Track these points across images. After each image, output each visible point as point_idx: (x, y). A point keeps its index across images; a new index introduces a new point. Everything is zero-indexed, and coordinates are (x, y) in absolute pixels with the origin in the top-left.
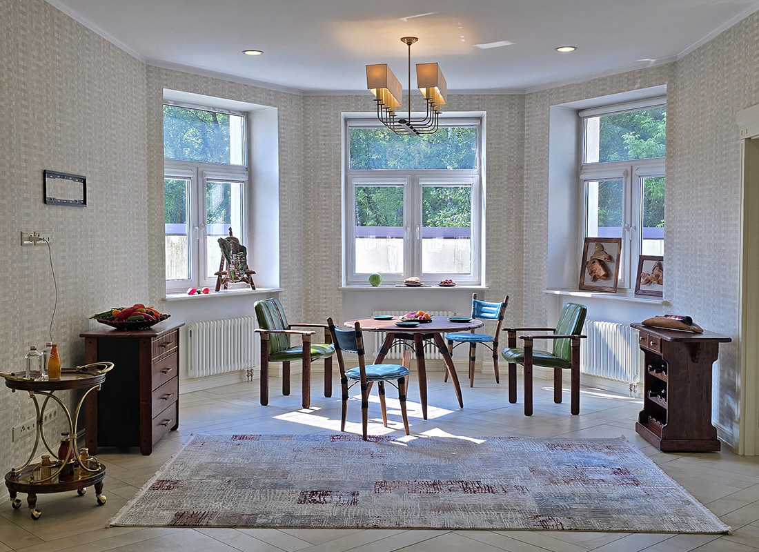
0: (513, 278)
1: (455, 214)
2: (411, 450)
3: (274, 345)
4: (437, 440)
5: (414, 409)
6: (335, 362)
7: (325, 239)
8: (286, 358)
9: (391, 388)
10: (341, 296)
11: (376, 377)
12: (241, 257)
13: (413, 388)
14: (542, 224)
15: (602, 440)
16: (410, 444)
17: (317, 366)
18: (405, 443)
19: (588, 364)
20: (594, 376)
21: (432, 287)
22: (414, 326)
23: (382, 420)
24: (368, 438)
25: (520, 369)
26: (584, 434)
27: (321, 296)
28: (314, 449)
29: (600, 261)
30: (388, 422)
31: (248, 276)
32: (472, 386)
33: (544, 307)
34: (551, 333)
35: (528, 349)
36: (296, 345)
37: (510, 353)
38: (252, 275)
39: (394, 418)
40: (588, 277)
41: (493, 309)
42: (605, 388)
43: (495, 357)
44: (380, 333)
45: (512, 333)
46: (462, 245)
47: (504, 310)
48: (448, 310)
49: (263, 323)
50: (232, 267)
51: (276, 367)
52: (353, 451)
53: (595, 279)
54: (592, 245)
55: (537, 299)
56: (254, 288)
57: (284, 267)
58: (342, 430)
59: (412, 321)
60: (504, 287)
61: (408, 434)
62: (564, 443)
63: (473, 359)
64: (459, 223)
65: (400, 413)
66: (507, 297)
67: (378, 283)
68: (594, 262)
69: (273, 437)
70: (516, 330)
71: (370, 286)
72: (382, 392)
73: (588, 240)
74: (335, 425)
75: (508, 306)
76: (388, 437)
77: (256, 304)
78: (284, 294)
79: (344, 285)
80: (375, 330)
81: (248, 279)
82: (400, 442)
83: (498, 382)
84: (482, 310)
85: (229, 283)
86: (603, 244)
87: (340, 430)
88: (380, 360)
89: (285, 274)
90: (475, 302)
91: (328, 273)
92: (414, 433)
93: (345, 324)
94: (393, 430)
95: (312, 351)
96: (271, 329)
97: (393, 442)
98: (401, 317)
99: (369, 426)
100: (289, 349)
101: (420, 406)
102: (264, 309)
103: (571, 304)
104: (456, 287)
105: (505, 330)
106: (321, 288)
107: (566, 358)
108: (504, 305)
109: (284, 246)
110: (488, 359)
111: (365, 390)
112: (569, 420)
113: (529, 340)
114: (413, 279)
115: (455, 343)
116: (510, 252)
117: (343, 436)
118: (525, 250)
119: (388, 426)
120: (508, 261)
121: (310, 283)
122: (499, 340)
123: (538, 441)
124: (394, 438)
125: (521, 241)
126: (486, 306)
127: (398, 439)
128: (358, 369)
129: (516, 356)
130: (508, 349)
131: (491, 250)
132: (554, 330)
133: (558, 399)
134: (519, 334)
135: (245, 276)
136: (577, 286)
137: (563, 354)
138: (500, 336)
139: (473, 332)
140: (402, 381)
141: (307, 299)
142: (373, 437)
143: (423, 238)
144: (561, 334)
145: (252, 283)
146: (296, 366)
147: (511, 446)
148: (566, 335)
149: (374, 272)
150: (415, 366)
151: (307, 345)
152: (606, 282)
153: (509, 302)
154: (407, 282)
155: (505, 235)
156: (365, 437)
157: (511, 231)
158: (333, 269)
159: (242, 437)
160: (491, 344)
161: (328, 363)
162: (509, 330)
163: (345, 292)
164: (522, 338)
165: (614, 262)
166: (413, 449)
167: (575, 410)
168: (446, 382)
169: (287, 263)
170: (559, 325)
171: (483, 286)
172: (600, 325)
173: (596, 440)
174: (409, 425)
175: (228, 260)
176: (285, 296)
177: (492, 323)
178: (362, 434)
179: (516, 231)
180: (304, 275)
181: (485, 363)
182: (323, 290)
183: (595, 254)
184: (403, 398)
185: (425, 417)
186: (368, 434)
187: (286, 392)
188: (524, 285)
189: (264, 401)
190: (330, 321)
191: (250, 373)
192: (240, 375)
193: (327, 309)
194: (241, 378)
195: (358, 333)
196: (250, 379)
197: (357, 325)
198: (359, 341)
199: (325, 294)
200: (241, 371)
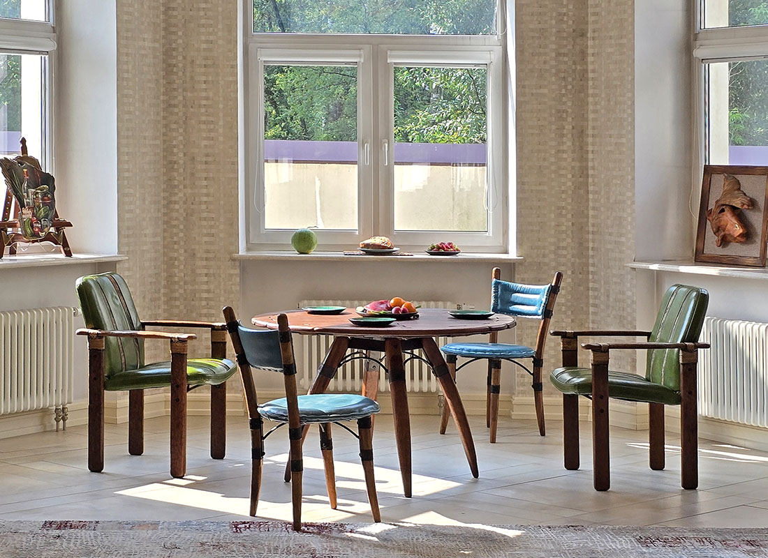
0: (569, 240)
1: (449, 118)
2: (386, 547)
3: (115, 360)
4: (433, 531)
5: (389, 480)
6: (235, 397)
7: (206, 163)
8: (136, 384)
9: (346, 442)
10: (237, 271)
11: (316, 415)
12: (44, 195)
13: (385, 443)
14: (624, 140)
15: (740, 531)
16: (384, 538)
17: (198, 400)
18: (372, 535)
19: (716, 400)
20: (725, 422)
21: (415, 256)
22: (387, 324)
23: (328, 499)
24: (303, 528)
25: (586, 405)
26: (707, 521)
27: (198, 271)
28: (202, 544)
29: (734, 209)
30: (339, 501)
31: (58, 229)
32: (493, 441)
33: (629, 293)
34: (642, 340)
35: (601, 368)
36: (157, 360)
37: (567, 377)
38: (66, 230)
39: (353, 494)
40: (711, 239)
41: (532, 298)
42: (747, 444)
43: (537, 387)
44: (323, 337)
45: (569, 339)
46: (466, 174)
47: (554, 298)
48: (444, 300)
49: (92, 317)
50: (27, 214)
51: (118, 401)
52: (276, 548)
53: (724, 241)
54: (719, 182)
55: (614, 279)
56: (68, 254)
57: (127, 216)
58: (253, 513)
59: (381, 316)
60: (552, 256)
61: (378, 521)
62: (670, 536)
63: (494, 389)
64: (456, 135)
65: (363, 486)
66: (559, 276)
67: (310, 248)
68: (723, 211)
69: (121, 525)
70: (575, 335)
71: (294, 254)
72: (326, 444)
73: (710, 170)
74: (239, 507)
75: (562, 292)
76: (341, 526)
77: (79, 282)
78: (126, 265)
79: (242, 251)
80: (311, 332)
81: (58, 235)
82: (364, 533)
83: (543, 434)
84: (512, 300)
85: (19, 244)
86: (739, 177)
87: (247, 513)
88: (320, 388)
89: (128, 228)
90: (497, 284)
91: (211, 227)
92: (389, 521)
93: (253, 320)
94: (350, 515)
95: (190, 370)
96: (109, 329)
97: (349, 534)
98: (360, 309)
99: (305, 507)
100: (143, 367)
101: (398, 475)
102: (96, 292)
103: (679, 286)
104: (460, 256)
105: (556, 334)
106: (199, 255)
107: (671, 384)
108: (554, 291)
109: (127, 174)
110: (523, 393)
111: (296, 437)
112: (679, 498)
113: (601, 351)
114: (378, 240)
115: (460, 361)
116: (563, 192)
117: (254, 523)
118: (591, 188)
119: (338, 507)
120: (559, 208)
121: (176, 247)
122: (545, 357)
123: (620, 532)
124: (352, 527)
125: (583, 172)
126: (518, 292)
127: (361, 530)
128: (283, 403)
129: (577, 380)
130: (562, 369)
131: (527, 187)
132: (648, 335)
133: (657, 461)
134: (582, 342)
135: (52, 230)
136: (690, 254)
137: (665, 379)
138: (546, 348)
139: (493, 340)
140: (365, 425)
141: (170, 277)
142: (312, 525)
143: (396, 163)
144: (661, 341)
145: (65, 245)
146: (157, 400)
147: (572, 540)
148: (670, 342)
149: (302, 226)
150: (388, 404)
151: (179, 359)
152: (745, 247)
153: (562, 285)
154: (367, 246)
155: (553, 160)
156: (297, 525)
157: (564, 152)
158: (222, 220)
159: (64, 525)
160: (529, 363)
161: (218, 394)
162: (564, 335)
163: (245, 266)
164: (588, 347)
165: (759, 210)
166: (389, 544)
167: (690, 480)
168: (443, 432)
169: (132, 207)
170: (658, 325)
171: (513, 254)
172: (735, 327)
173: (728, 531)
174: (380, 507)
175: (20, 199)
176: (129, 269)
177: (530, 324)
178: (291, 520)
179: (573, 152)
180: (165, 231)
181: (517, 399)
182: (202, 259)
183: (725, 194)
184: (367, 456)
185: (408, 492)
186: (303, 520)
187: (136, 448)
188: (591, 253)
189: (96, 464)
190: (229, 313)
191: (62, 414)
192: (43, 417)
193: (211, 295)
194: (42, 424)
195: (284, 335)
196: (61, 426)
197: (282, 320)
198: (286, 349)
199: (205, 267)
200: (44, 411)
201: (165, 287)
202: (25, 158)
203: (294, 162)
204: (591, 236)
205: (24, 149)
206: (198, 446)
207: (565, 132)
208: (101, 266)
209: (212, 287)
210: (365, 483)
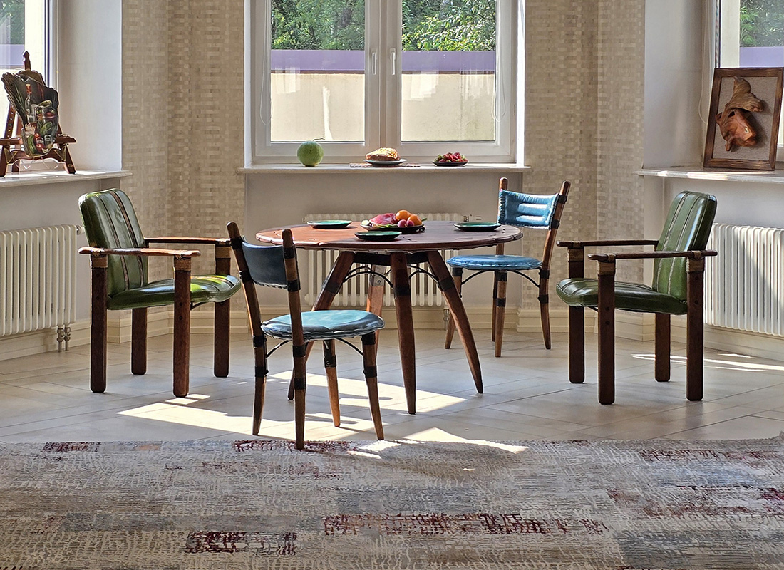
0: (578, 149)
1: (459, 24)
2: (389, 465)
3: (120, 278)
4: (437, 449)
5: (393, 396)
6: (239, 314)
7: (212, 74)
8: (139, 302)
9: (350, 358)
10: (242, 186)
11: (320, 332)
12: (48, 110)
13: (389, 359)
14: (634, 45)
15: (743, 442)
16: (387, 455)
17: (202, 318)
18: (375, 453)
19: (722, 308)
20: (732, 330)
21: (422, 168)
22: (392, 238)
23: (331, 417)
24: (306, 446)
25: (591, 316)
26: (711, 433)
27: (203, 186)
28: (204, 464)
29: (743, 112)
30: (342, 418)
31: (61, 146)
32: (498, 355)
33: (637, 201)
34: (649, 249)
35: (607, 279)
36: (160, 277)
37: (573, 288)
38: (70, 146)
39: (356, 412)
40: (721, 143)
41: (539, 207)
42: (754, 352)
43: (543, 299)
44: (328, 252)
45: (576, 250)
46: (474, 83)
47: (561, 208)
48: (451, 212)
49: (95, 235)
50: (30, 130)
51: (121, 320)
52: (279, 468)
53: (734, 146)
54: (729, 85)
55: (622, 188)
56: (72, 171)
57: (132, 130)
58: (256, 431)
59: (386, 229)
60: (560, 165)
61: (381, 438)
62: (673, 449)
63: (500, 302)
64: (465, 42)
65: (366, 403)
66: (567, 186)
67: (316, 161)
68: (732, 114)
69: (122, 446)
70: (582, 245)
71: (300, 167)
72: (330, 361)
73: (720, 73)
74: (242, 425)
75: (569, 201)
76: (343, 444)
77: (82, 199)
78: (130, 181)
79: (247, 165)
80: (316, 247)
81: (62, 151)
82: (367, 451)
83: (548, 347)
84: (519, 210)
85: (22, 161)
86: (750, 80)
87: (250, 432)
88: (325, 304)
89: (133, 143)
90: (504, 194)
91: (217, 140)
92: (392, 438)
93: (257, 235)
94: (353, 432)
95: (194, 287)
96: (112, 247)
97: (352, 452)
98: (365, 223)
99: (308, 425)
100: (146, 285)
101: (402, 391)
102: (99, 210)
103: (687, 193)
104: (468, 166)
105: (562, 244)
106: (204, 169)
107: (678, 294)
108: (561, 201)
109: (131, 88)
110: (529, 305)
111: (300, 355)
112: (684, 409)
113: (607, 262)
114: (385, 152)
115: (466, 274)
116: (572, 99)
117: (257, 442)
118: (600, 95)
119: (342, 425)
120: (567, 116)
121: (180, 161)
122: (551, 268)
123: (624, 446)
124: (354, 445)
125: (592, 79)
126: (526, 202)
127: (364, 448)
128: (287, 320)
129: (583, 292)
130: (568, 281)
131: (535, 95)
132: (656, 243)
133: (663, 373)
134: (589, 252)
135: (55, 146)
136: (700, 160)
137: (672, 288)
138: (552, 259)
139: (500, 252)
140: (369, 340)
141: (174, 192)
142: (315, 444)
143: (404, 72)
144: (668, 249)
145: (69, 161)
146: (160, 318)
147: (576, 455)
148: (677, 251)
149: (308, 139)
150: (392, 320)
151: (182, 276)
152: (754, 151)
153: (570, 194)
154: (374, 157)
155: (562, 66)
156: (300, 444)
157: (573, 58)
158: (227, 133)
159: (65, 447)
160: (535, 275)
161: (222, 311)
162: (570, 246)
163: (251, 180)
164: (595, 258)
165: (770, 113)
166: (392, 462)
167: (695, 392)
168: (448, 347)
169: (137, 121)
170: (665, 233)
171: (520, 164)
172: (742, 232)
173: (732, 443)
174: (383, 424)
175: (23, 115)
176: (132, 185)
177: (537, 235)
178: (294, 439)
179: (583, 58)
180: (169, 145)
181: (523, 312)
182: (207, 173)
183: (735, 97)
184: (370, 374)
185: (412, 409)
186: (306, 439)
187: (139, 367)
188: (599, 161)
189: (98, 385)
190: (233, 229)
191: (64, 334)
192: (44, 338)
193: (216, 210)
194: (45, 345)
195: (288, 251)
196: (63, 346)
197: (287, 235)
198: (290, 265)
199: (211, 182)
200: (47, 331)
201: (169, 203)
202: (28, 73)
203: (302, 72)
204: (599, 144)
205: (28, 63)
206: (201, 365)
207: (574, 38)
208: (104, 183)
209: (217, 202)
210: (369, 400)
